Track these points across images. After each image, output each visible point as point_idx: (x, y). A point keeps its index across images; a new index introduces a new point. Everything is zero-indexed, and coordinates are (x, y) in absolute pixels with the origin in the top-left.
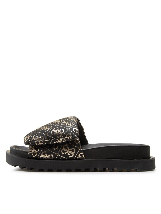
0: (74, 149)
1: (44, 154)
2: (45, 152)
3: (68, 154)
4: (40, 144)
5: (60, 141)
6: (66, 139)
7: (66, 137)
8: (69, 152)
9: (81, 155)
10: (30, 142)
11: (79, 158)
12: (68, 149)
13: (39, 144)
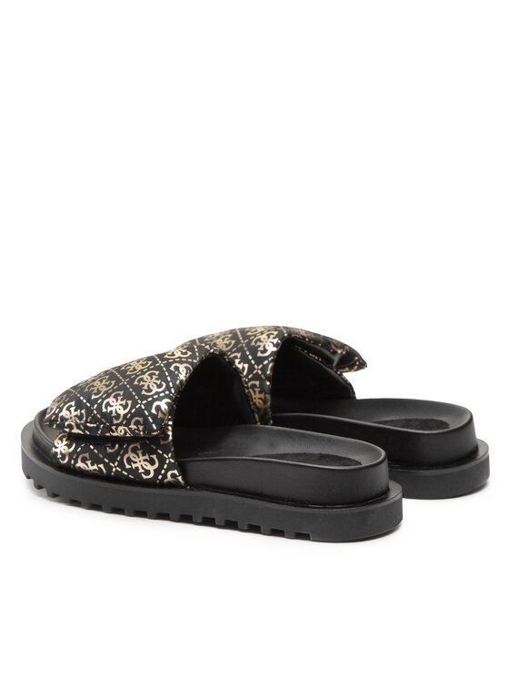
0: (154, 457)
1: (84, 460)
2: (87, 455)
3: (140, 468)
4: (75, 431)
5: (120, 432)
6: (130, 429)
7: (133, 426)
8: (143, 463)
9: (173, 475)
10: (54, 420)
11: (169, 482)
12: (140, 455)
13: (73, 431)
